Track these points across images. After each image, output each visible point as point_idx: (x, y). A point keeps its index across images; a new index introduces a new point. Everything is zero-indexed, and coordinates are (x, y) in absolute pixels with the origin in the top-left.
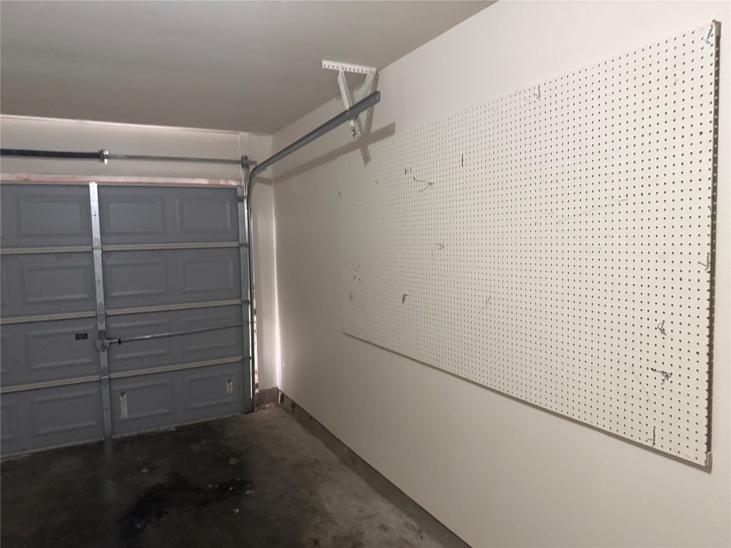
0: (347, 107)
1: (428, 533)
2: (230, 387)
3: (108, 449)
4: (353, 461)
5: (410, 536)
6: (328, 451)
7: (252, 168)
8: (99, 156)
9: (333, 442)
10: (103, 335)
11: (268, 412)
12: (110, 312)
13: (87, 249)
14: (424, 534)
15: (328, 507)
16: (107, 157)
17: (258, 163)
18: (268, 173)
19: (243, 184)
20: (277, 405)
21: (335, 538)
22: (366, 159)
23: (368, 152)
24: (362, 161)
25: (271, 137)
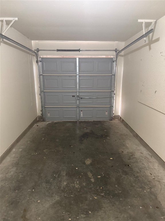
0: (144, 33)
1: (154, 157)
2: (107, 113)
3: (78, 123)
4: (137, 136)
5: (148, 157)
6: (131, 133)
7: (118, 52)
8: (79, 50)
9: (132, 131)
10: (78, 96)
11: (116, 121)
12: (80, 91)
13: (75, 75)
14: (152, 157)
15: (127, 145)
16: (81, 51)
17: (120, 50)
18: (122, 53)
19: (115, 57)
20: (119, 120)
21: (128, 152)
22: (150, 49)
23: (151, 47)
24: (149, 49)
25: (124, 42)
